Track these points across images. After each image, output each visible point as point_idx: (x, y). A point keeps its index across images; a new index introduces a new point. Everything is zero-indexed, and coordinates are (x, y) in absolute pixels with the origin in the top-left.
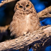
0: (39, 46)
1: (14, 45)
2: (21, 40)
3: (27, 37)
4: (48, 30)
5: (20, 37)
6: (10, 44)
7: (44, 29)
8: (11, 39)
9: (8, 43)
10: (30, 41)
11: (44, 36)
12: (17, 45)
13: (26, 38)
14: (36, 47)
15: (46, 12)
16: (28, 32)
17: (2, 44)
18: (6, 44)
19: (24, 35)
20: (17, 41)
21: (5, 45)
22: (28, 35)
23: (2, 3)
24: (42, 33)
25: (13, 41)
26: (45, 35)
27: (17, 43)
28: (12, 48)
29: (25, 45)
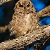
0: (39, 46)
1: (14, 46)
2: (21, 40)
3: (27, 36)
4: (48, 30)
5: (20, 37)
6: (10, 44)
7: (44, 28)
8: (11, 39)
9: (8, 43)
10: (31, 40)
11: (44, 35)
12: (17, 45)
13: (26, 38)
14: (37, 47)
15: (46, 12)
16: (28, 32)
17: (2, 45)
18: (6, 44)
19: (24, 35)
20: (17, 42)
21: (5, 46)
22: (28, 35)
23: (1, 2)
24: (43, 32)
25: (13, 41)
26: (46, 34)
27: (17, 43)
28: (12, 48)
29: (25, 45)
